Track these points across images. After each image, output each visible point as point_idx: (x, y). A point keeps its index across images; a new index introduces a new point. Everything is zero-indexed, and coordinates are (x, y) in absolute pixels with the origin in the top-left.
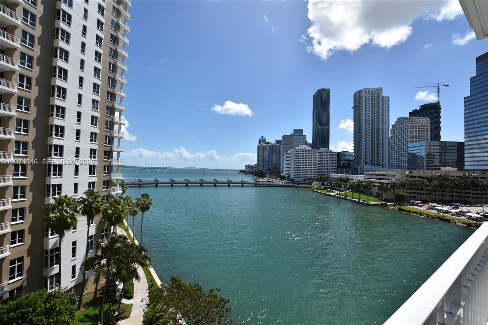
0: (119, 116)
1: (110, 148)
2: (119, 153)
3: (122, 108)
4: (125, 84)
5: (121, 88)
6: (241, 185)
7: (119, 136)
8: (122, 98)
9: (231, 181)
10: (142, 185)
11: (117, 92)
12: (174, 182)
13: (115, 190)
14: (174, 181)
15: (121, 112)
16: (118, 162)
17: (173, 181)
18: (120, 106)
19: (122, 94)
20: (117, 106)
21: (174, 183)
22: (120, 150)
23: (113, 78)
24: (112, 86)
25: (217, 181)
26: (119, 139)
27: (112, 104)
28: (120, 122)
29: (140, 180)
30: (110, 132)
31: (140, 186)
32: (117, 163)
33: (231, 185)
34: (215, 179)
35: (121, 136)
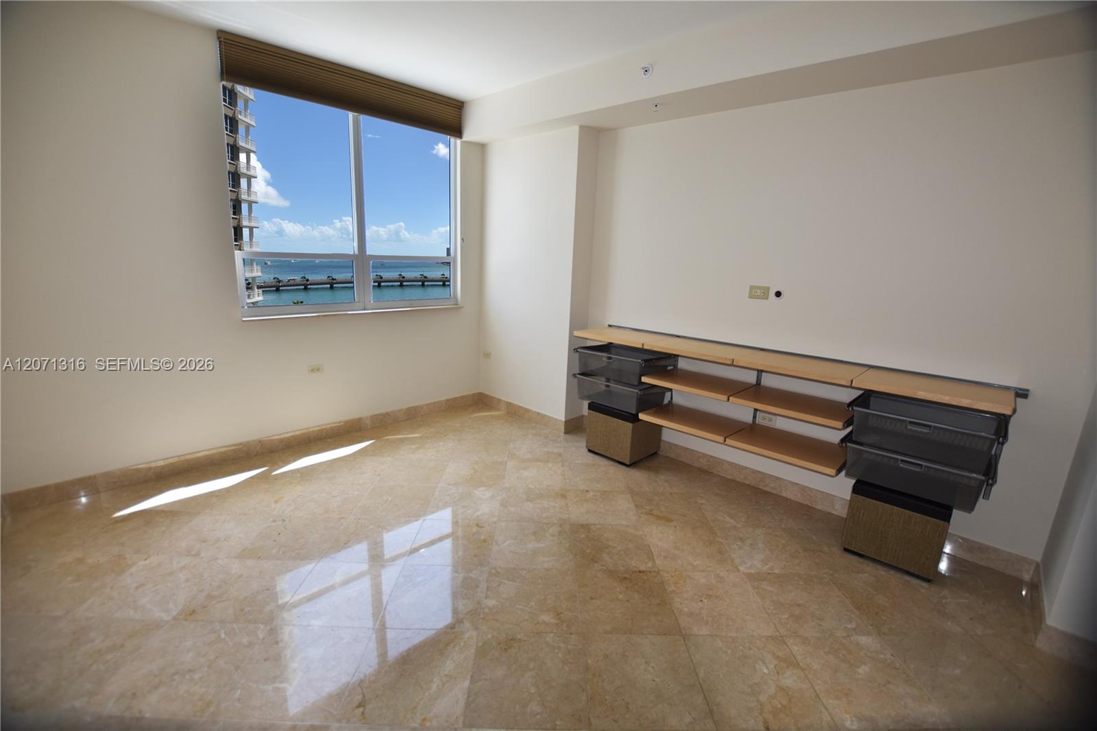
0: (245, 162)
1: (237, 221)
2: (251, 229)
3: (249, 147)
4: (252, 100)
5: (246, 108)
6: (441, 283)
7: (249, 199)
8: (249, 127)
9: (426, 277)
10: (281, 288)
11: (240, 117)
12: (335, 281)
13: (251, 297)
14: (335, 279)
15: (248, 153)
16: (251, 246)
17: (333, 279)
18: (247, 142)
19: (248, 120)
20: (241, 143)
21: (335, 283)
22: (252, 224)
23: (230, 88)
24: (230, 103)
25: (404, 277)
26: (250, 203)
27: (233, 139)
28: (248, 173)
29: (278, 279)
30: (235, 192)
31: (278, 290)
32: (251, 248)
33: (426, 283)
34: (400, 275)
35: (253, 198)
